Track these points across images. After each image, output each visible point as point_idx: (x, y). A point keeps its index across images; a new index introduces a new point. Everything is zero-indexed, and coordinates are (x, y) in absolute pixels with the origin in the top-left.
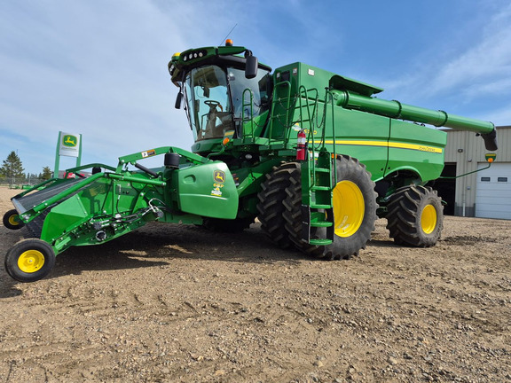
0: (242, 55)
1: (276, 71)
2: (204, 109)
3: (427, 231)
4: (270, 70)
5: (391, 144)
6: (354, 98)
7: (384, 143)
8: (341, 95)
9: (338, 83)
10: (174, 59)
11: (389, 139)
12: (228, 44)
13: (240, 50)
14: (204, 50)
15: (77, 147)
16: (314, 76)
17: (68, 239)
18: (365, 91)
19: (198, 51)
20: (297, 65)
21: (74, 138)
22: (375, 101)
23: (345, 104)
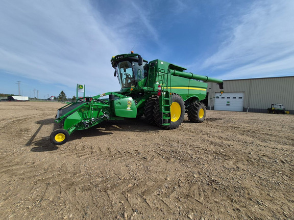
0: (137, 57)
1: (150, 63)
2: (124, 77)
3: (201, 117)
4: (147, 62)
5: (190, 88)
6: (177, 72)
7: (187, 88)
8: (172, 71)
9: (172, 67)
10: (113, 58)
11: (189, 86)
12: (132, 53)
13: (137, 55)
14: (123, 55)
15: (83, 89)
16: (163, 64)
17: (75, 128)
18: (181, 69)
19: (121, 56)
20: (157, 60)
21: (82, 86)
22: (184, 73)
23: (174, 74)
